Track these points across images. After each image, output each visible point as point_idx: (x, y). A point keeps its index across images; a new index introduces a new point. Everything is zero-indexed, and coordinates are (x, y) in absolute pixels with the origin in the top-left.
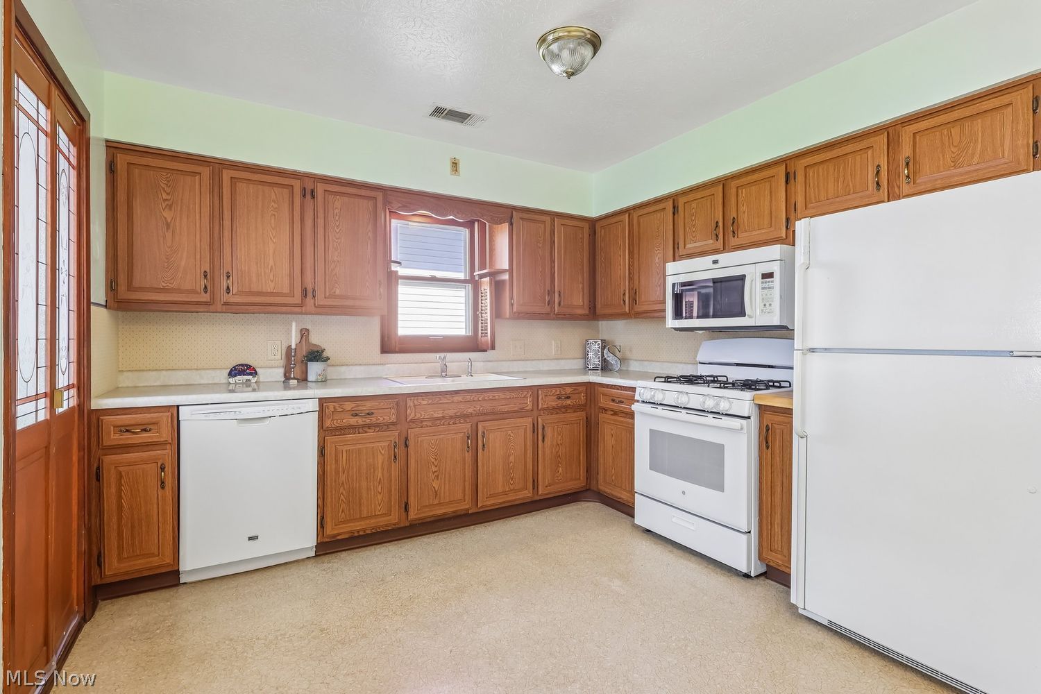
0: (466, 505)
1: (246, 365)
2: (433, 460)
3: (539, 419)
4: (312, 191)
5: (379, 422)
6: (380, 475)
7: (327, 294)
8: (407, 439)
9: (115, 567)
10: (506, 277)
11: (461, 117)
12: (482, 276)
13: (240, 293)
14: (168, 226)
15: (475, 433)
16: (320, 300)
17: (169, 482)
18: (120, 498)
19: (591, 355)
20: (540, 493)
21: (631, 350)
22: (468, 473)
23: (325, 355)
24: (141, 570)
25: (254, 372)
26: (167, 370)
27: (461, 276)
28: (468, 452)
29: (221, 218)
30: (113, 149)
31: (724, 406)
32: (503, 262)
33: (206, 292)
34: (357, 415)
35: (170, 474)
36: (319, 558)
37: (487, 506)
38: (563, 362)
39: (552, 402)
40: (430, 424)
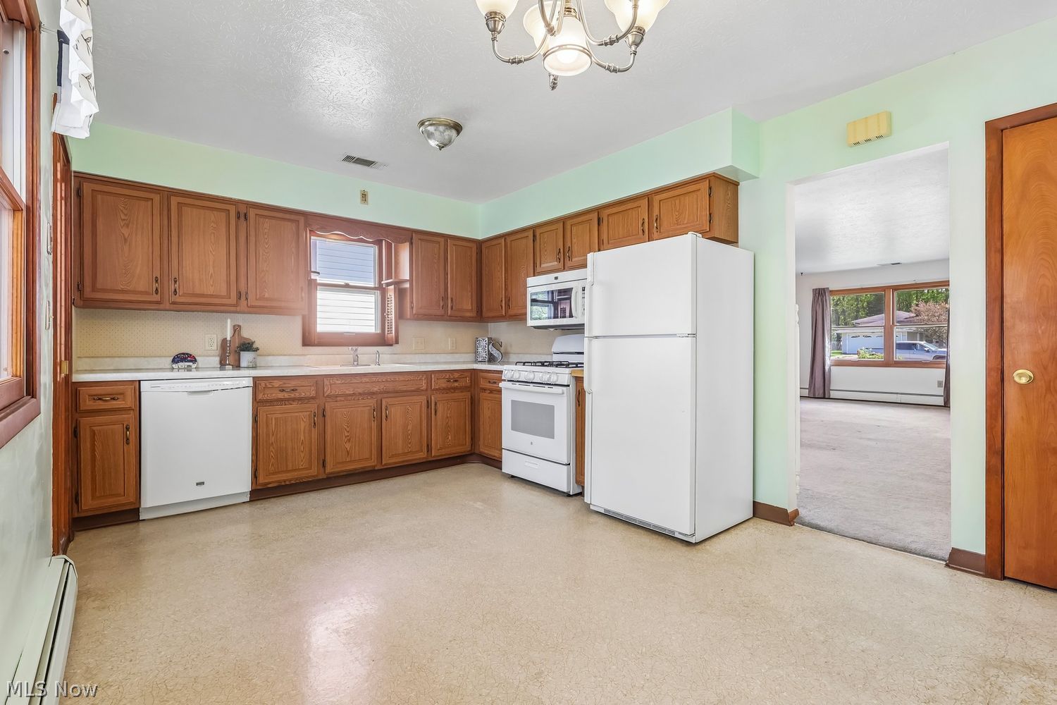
0: (372, 463)
1: (187, 354)
2: (346, 427)
3: (433, 398)
4: (245, 215)
5: (302, 396)
6: (302, 438)
7: (258, 297)
8: (324, 410)
9: (89, 504)
10: (407, 285)
11: (368, 163)
12: (388, 285)
13: (184, 295)
14: (126, 240)
15: (379, 407)
16: (252, 301)
17: (133, 439)
18: (93, 450)
19: (480, 350)
20: (433, 454)
21: (511, 346)
22: (374, 439)
23: (255, 346)
24: (110, 507)
25: (194, 360)
26: (119, 357)
27: (372, 285)
28: (374, 421)
29: (169, 236)
30: (80, 179)
31: (553, 379)
32: (405, 274)
33: (157, 294)
34: (283, 391)
35: (134, 434)
36: (251, 503)
37: (390, 464)
38: (457, 356)
39: (443, 384)
40: (342, 399)
